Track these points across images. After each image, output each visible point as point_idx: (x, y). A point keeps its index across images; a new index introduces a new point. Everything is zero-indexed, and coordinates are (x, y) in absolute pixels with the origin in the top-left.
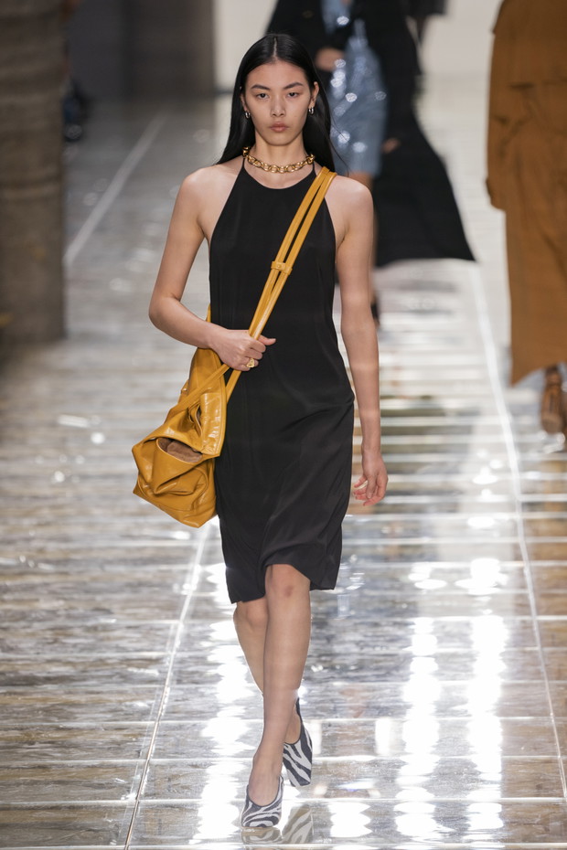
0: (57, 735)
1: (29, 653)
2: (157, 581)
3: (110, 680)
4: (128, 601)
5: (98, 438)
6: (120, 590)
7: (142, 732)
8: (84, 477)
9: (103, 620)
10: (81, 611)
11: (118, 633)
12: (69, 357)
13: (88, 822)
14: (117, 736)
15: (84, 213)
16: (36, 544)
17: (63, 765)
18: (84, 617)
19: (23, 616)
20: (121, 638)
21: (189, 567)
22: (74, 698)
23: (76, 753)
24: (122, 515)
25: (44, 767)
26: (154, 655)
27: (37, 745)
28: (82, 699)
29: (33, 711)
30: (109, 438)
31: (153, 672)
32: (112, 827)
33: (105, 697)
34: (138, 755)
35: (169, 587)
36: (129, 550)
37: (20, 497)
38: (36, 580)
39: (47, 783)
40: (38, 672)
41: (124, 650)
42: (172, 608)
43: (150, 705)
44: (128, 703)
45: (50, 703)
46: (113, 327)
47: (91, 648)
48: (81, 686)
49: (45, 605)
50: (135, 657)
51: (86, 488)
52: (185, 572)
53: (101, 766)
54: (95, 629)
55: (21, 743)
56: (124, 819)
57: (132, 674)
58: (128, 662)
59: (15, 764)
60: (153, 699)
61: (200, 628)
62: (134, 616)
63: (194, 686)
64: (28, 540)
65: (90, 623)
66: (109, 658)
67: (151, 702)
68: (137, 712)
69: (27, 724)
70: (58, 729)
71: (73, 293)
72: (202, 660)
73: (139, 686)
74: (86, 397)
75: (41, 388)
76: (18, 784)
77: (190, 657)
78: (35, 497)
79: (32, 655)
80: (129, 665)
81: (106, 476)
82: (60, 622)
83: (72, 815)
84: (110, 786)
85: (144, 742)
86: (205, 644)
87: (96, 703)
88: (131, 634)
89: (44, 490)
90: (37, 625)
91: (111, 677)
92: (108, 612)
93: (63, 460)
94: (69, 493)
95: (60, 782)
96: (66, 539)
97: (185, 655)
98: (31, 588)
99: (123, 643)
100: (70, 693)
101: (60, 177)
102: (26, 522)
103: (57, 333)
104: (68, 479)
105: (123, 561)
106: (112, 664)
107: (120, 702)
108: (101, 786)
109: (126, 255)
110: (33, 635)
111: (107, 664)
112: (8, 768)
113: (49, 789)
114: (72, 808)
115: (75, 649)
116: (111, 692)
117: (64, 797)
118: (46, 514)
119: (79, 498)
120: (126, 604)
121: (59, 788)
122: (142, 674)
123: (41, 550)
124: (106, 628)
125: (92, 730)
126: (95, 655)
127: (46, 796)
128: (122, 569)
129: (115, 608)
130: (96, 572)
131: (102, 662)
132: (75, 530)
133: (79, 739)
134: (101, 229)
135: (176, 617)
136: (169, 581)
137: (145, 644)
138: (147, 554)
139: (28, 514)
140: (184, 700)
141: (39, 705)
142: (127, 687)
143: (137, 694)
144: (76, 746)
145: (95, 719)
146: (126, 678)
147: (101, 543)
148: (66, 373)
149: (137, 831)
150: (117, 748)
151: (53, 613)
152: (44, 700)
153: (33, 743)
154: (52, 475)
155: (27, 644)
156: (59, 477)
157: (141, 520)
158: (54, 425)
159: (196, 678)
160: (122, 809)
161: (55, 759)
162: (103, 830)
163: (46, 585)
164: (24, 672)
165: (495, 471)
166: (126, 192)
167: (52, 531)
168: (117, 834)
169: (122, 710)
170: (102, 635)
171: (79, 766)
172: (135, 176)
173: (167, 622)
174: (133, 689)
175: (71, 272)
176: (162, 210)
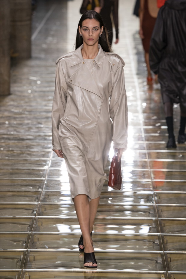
0: (29, 152)
1: (22, 133)
5: (39, 82)
7: (49, 152)
8: (36, 92)
9: (40, 126)
10: (35, 123)
11: (43, 129)
12: (32, 63)
13: (36, 173)
14: (43, 153)
15: (36, 28)
16: (24, 107)
17: (30, 160)
18: (35, 125)
19: (21, 124)
20: (44, 130)
22: (33, 144)
23: (33, 157)
24: (45, 100)
25: (26, 160)
27: (24, 155)
28: (35, 144)
29: (23, 147)
30: (42, 82)
32: (42, 174)
33: (40, 144)
34: (48, 157)
36: (46, 109)
37: (20, 96)
38: (24, 116)
39: (27, 163)
40: (25, 137)
41: (45, 133)
43: (51, 146)
45: (27, 145)
46: (43, 56)
47: (37, 132)
48: (35, 141)
49: (26, 122)
51: (36, 94)
53: (40, 160)
54: (38, 128)
55: (20, 154)
56: (45, 172)
57: (47, 139)
58: (46, 136)
59: (19, 159)
62: (47, 125)
64: (22, 106)
65: (37, 126)
69: (22, 150)
70: (29, 151)
71: (34, 48)
73: (48, 141)
74: (36, 72)
75: (26, 70)
76: (20, 164)
78: (24, 96)
79: (23, 133)
81: (41, 91)
82: (30, 126)
83: (33, 171)
84: (41, 165)
85: (49, 154)
87: (38, 145)
88: (46, 129)
89: (26, 94)
90: (24, 127)
91: (42, 139)
92: (41, 124)
93: (31, 87)
94: (32, 96)
95: (30, 163)
96: (31, 106)
98: (23, 118)
99: (45, 131)
100: (32, 142)
101: (31, 20)
102: (22, 102)
103: (29, 57)
104: (32, 92)
105: (45, 112)
106: (42, 136)
107: (44, 145)
108: (39, 165)
109: (46, 38)
110: (23, 129)
112: (18, 160)
113: (27, 165)
114: (33, 169)
115: (33, 132)
116: (42, 143)
117: (31, 167)
118: (27, 100)
119: (34, 97)
120: (46, 122)
121: (30, 165)
122: (49, 139)
123: (25, 109)
124: (41, 127)
125: (37, 151)
126: (38, 134)
127: (27, 167)
128: (44, 114)
129: (43, 123)
130: (38, 114)
131: (40, 136)
132: (33, 104)
133: (34, 154)
134: (40, 32)
138: (50, 110)
139: (22, 100)
141: (25, 145)
142: (46, 142)
143: (48, 143)
144: (34, 155)
145: (38, 149)
146: (45, 139)
147: (40, 107)
148: (32, 67)
149: (48, 175)
150: (43, 156)
151: (28, 124)
152: (26, 144)
153: (23, 154)
154: (28, 91)
155: (22, 131)
156: (30, 91)
158: (28, 79)
160: (44, 170)
161: (29, 158)
162: (40, 175)
163: (26, 117)
164: (21, 137)
165: (133, 92)
166: (46, 23)
167: (28, 104)
168: (43, 176)
169: (45, 147)
170: (40, 129)
171: (34, 160)
172: (48, 20)
175: (33, 42)
176: (54, 28)
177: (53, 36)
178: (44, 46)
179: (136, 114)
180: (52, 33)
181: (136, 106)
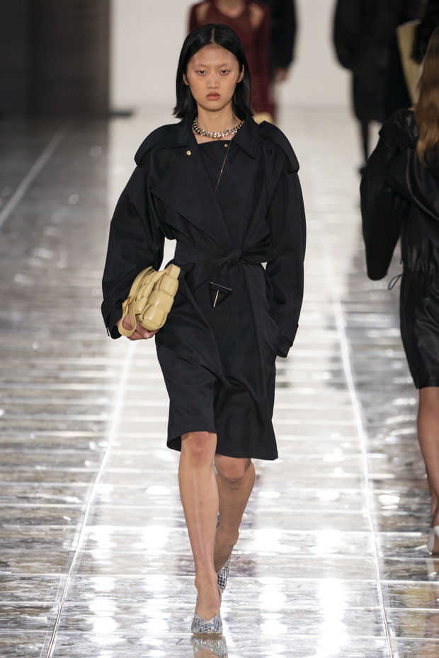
2: (48, 538)
3: (5, 625)
4: (23, 555)
6: (16, 546)
11: (12, 584)
20: (16, 588)
21: (78, 527)
24: (19, 480)
26: (45, 604)
31: (43, 619)
35: (59, 544)
36: (25, 510)
41: (18, 598)
42: (62, 563)
43: (40, 648)
44: (21, 646)
50: (28, 605)
52: (73, 531)
57: (25, 619)
58: (21, 609)
60: (43, 643)
61: (85, 581)
62: (28, 569)
63: (79, 632)
66: (5, 606)
67: (40, 645)
68: (29, 654)
72: (85, 610)
73: (31, 631)
77: (76, 607)
80: (22, 613)
86: (88, 595)
88: (24, 584)
91: (6, 622)
92: (4, 565)
97: (72, 604)
99: (18, 593)
105: (20, 520)
106: (8, 611)
107: (13, 645)
109: (28, 253)
111: (3, 611)
120: (21, 558)
122: (35, 621)
124: (2, 579)
128: (17, 527)
129: (12, 562)
135: (64, 570)
136: (59, 539)
137: (36, 594)
138: (40, 514)
140: (69, 644)
142: (20, 632)
143: (29, 638)
146: (19, 624)
157: (36, 485)
159: (81, 625)
165: (346, 451)
166: (29, 198)
169: (15, 652)
173: (57, 575)
174: (25, 633)
176: (59, 215)
177: (54, 244)
178: (20, 279)
179: (359, 535)
180: (50, 232)
181: (358, 505)
